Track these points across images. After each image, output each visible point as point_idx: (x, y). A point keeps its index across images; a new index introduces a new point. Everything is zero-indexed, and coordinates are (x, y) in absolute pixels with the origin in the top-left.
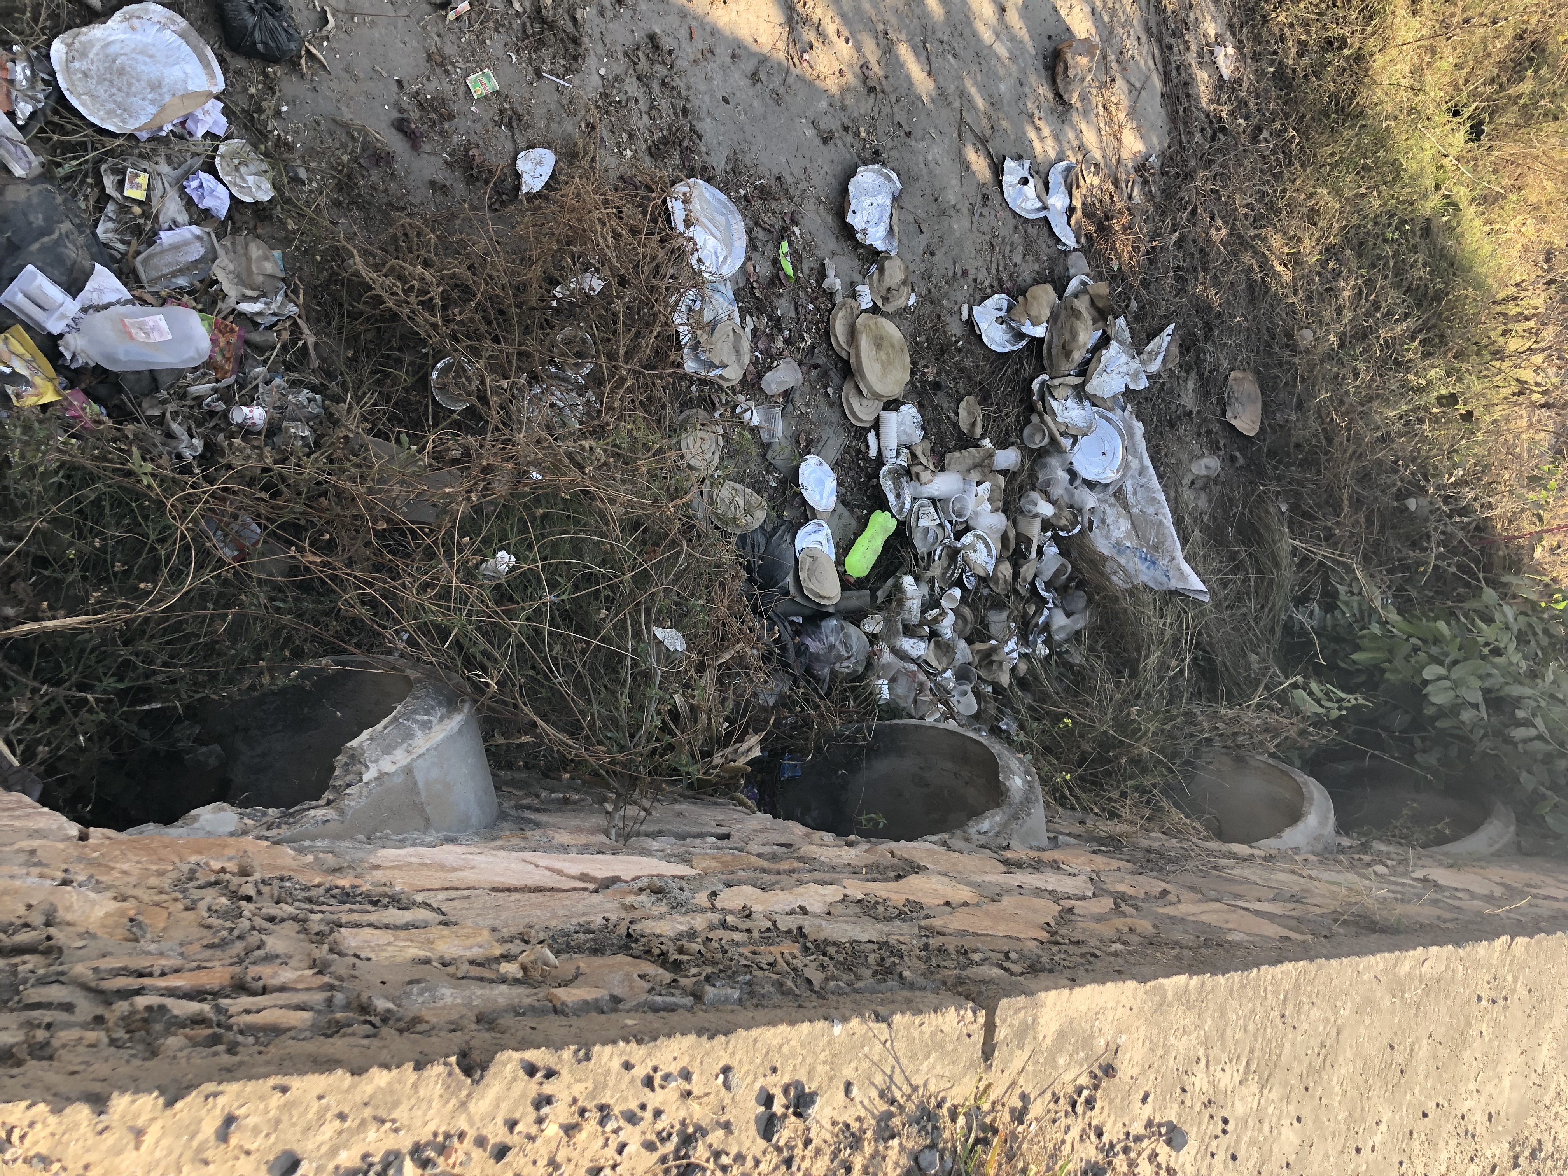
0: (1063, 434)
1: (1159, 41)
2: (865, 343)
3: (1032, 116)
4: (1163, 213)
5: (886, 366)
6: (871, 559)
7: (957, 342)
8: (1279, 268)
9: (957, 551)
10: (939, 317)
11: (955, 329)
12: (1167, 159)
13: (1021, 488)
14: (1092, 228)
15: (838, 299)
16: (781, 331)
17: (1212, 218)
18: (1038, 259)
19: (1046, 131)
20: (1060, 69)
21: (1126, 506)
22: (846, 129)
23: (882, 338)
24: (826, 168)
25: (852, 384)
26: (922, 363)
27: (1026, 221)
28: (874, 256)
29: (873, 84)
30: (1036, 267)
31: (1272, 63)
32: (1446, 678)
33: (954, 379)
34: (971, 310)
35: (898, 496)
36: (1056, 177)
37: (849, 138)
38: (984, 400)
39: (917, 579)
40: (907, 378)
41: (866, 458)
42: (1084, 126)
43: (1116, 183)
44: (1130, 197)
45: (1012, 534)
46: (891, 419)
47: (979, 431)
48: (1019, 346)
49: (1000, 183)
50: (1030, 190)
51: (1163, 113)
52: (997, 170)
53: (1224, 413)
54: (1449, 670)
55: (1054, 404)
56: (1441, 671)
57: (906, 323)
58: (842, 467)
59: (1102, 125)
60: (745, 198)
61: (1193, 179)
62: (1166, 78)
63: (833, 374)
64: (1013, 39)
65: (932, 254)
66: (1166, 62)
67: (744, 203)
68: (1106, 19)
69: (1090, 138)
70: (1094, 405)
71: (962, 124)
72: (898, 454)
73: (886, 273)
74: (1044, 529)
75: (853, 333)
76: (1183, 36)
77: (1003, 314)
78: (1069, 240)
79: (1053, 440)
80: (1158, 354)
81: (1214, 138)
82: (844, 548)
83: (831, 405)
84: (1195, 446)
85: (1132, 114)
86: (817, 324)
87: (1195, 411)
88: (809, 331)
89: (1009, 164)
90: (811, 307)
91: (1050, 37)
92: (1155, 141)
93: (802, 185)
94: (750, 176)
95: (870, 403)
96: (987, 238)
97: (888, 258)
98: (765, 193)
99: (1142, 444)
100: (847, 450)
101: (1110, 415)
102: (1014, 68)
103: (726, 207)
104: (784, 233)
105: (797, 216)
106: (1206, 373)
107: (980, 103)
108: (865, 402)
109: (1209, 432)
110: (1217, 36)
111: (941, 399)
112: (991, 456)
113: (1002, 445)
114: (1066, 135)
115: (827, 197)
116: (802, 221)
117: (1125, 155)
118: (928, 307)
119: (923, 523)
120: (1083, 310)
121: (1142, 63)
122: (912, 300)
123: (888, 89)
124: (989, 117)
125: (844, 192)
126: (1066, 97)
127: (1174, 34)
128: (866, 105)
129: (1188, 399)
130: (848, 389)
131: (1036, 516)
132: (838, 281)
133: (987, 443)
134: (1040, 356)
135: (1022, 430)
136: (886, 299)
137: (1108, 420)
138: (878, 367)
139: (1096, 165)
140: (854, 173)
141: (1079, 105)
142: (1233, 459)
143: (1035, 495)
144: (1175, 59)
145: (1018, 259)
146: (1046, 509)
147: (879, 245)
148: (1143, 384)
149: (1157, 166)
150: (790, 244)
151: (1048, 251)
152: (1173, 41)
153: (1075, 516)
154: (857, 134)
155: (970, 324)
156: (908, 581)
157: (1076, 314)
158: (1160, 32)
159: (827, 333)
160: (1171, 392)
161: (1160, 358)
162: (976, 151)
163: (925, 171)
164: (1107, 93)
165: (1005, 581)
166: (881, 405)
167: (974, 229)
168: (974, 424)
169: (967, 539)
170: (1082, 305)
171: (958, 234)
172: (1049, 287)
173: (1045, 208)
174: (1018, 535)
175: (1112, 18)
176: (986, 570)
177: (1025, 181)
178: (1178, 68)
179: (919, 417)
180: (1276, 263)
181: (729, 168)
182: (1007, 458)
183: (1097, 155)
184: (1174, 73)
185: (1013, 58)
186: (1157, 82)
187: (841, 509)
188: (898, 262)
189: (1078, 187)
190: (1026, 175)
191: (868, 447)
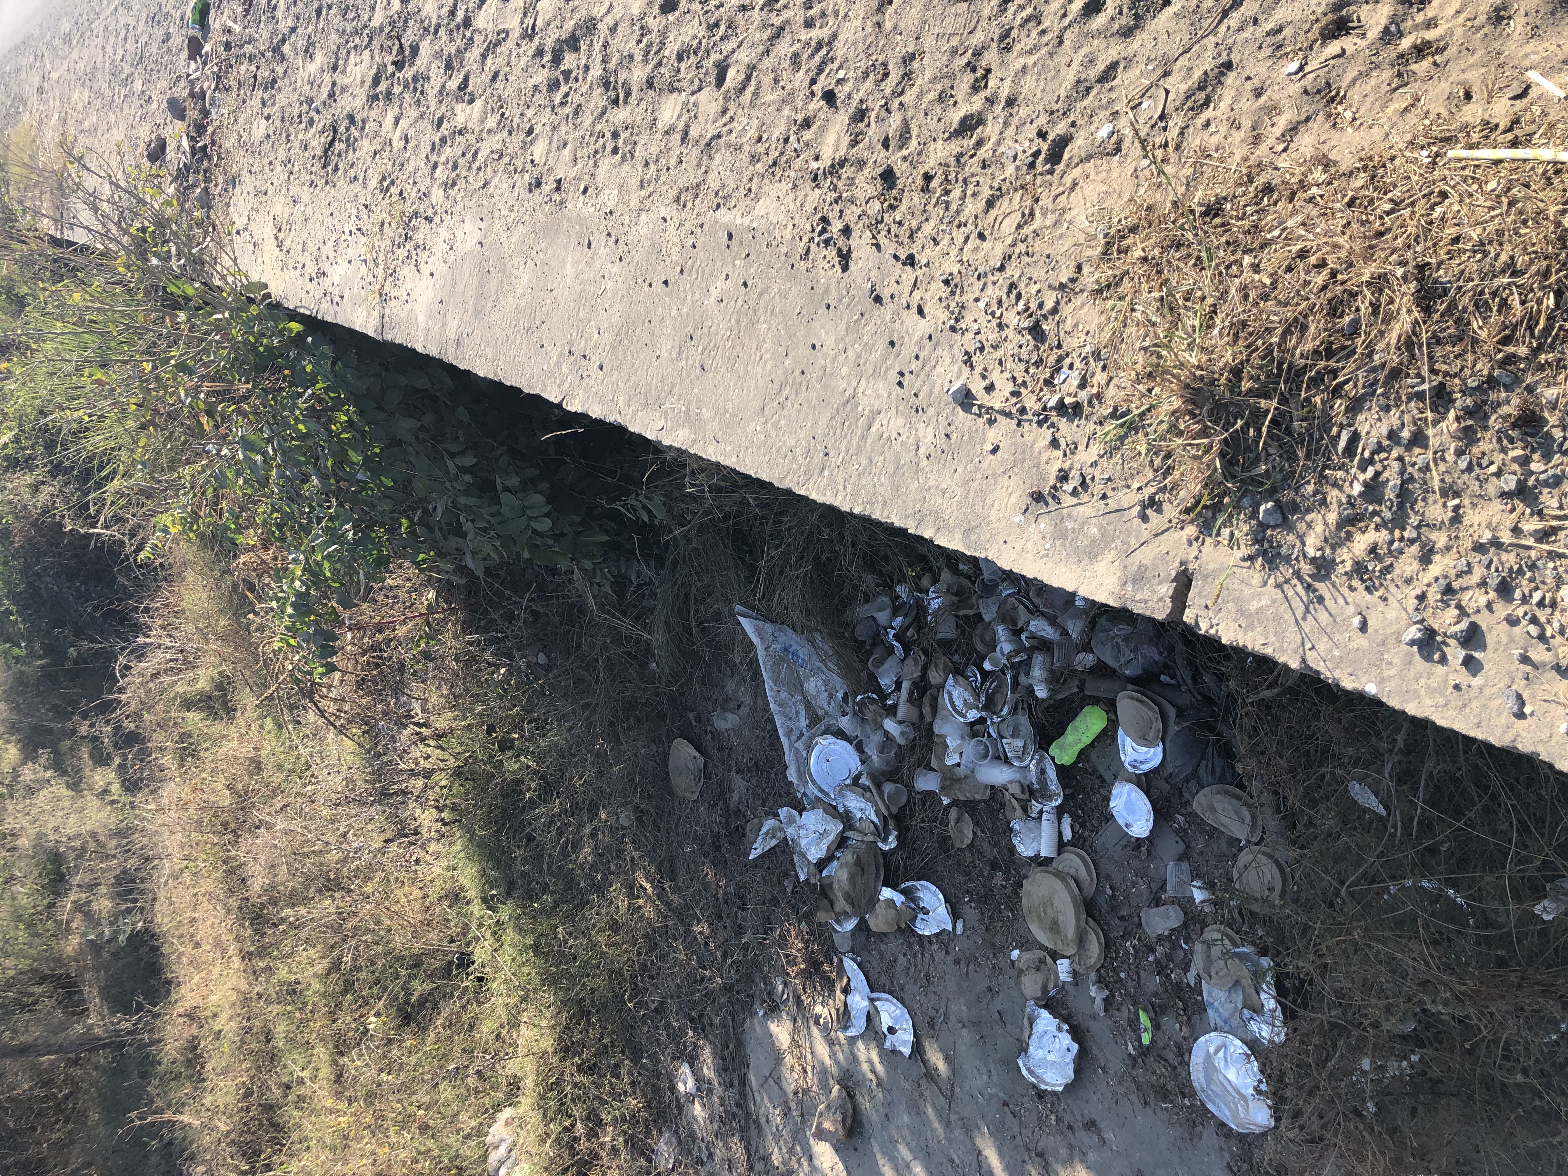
0: (866, 789)
1: (748, 1114)
2: (1070, 930)
3: (879, 1085)
4: (755, 964)
5: (1049, 902)
6: (1078, 722)
7: (970, 901)
8: (648, 886)
9: (986, 707)
10: (987, 929)
11: (971, 912)
12: (748, 1008)
13: (913, 748)
14: (826, 967)
15: (1093, 976)
16: (1158, 962)
17: (706, 944)
18: (881, 953)
19: (865, 1067)
20: (849, 1121)
21: (808, 705)
22: (1070, 1127)
23: (1051, 929)
24: (1095, 1098)
25: (1086, 893)
26: (1008, 891)
27: (891, 993)
28: (1051, 1005)
29: (1038, 1159)
30: (883, 947)
31: (644, 1066)
32: (531, 518)
33: (975, 867)
34: (954, 927)
35: (1043, 772)
36: (859, 1025)
37: (1067, 1118)
38: (945, 841)
39: (1031, 691)
40: (1025, 883)
41: (1075, 817)
42: (827, 1061)
43: (799, 1002)
44: (785, 984)
45: (927, 710)
46: (1046, 850)
47: (953, 814)
48: (907, 884)
49: (916, 1035)
50: (886, 1021)
51: (748, 1051)
52: (917, 1047)
53: (706, 763)
54: (528, 526)
55: (876, 820)
56: (534, 525)
57: (1021, 932)
58: (1102, 814)
59: (809, 1057)
60: (1184, 1096)
61: (725, 985)
62: (744, 1081)
63: (1105, 908)
64: (892, 1159)
65: (990, 989)
66: (743, 1095)
67: (1186, 1089)
68: (798, 1148)
69: (822, 1049)
70: (834, 807)
71: (950, 1098)
72: (1041, 812)
73: (1040, 986)
74: (895, 706)
75: (1081, 940)
76: (725, 1111)
77: (921, 916)
78: (850, 965)
79: (878, 786)
80: (767, 833)
81: (701, 1016)
82: (1107, 737)
83: (1108, 877)
84: (734, 740)
85: (778, 1059)
86: (1117, 957)
87: (733, 773)
88: (1127, 953)
89: (906, 1051)
90: (1122, 975)
91: (856, 1149)
92: (758, 1029)
93: (1121, 1090)
94: (1177, 1114)
95: (1066, 869)
96: (932, 988)
97: (1037, 1000)
98: (1164, 1094)
99: (789, 757)
100: (1095, 830)
101: (820, 795)
102: (894, 1133)
103: (1208, 1097)
104: (1144, 1051)
105: (1129, 1062)
106: (720, 804)
107: (930, 1111)
108: (1072, 872)
109: (721, 749)
110: (693, 1102)
111: (991, 852)
112: (943, 788)
113: (929, 794)
114: (846, 1058)
115: (1096, 1071)
116: (1125, 1056)
117: (789, 1024)
118: (998, 940)
119: (1019, 743)
120: (841, 898)
121: (766, 1100)
122: (1015, 954)
123: (1023, 1150)
124: (921, 1095)
125: (1078, 1071)
126: (844, 1094)
127: (734, 1116)
128: (1047, 1142)
129: (739, 786)
130: (1090, 889)
131: (901, 722)
132: (1093, 994)
133: (946, 801)
134: (887, 867)
135: (909, 801)
136: (1042, 961)
137: (821, 790)
138: (1058, 904)
139: (817, 1023)
140: (1067, 1086)
141: (831, 1082)
142: (698, 719)
143: (901, 741)
144: (733, 1093)
145: (901, 960)
146: (890, 725)
147: (1045, 1014)
148: (784, 812)
149: (757, 1005)
150: (1140, 1041)
151: (871, 959)
152: (735, 1110)
153: (861, 711)
154: (1059, 1119)
155: (955, 915)
156: (1041, 692)
157: (848, 898)
158: (747, 1122)
159: (1108, 946)
160: (756, 796)
161: (764, 829)
162: (937, 1069)
163: (992, 1066)
164: (802, 1083)
165: (936, 666)
166: (1054, 864)
167: (944, 1000)
168: (958, 821)
169: (973, 715)
170: (841, 904)
171: (962, 1000)
172: (873, 928)
173: (872, 1000)
174: (920, 707)
175: (793, 1148)
176: (956, 682)
177: (891, 1030)
178: (732, 1085)
179: (1015, 841)
180: (650, 890)
181: (1199, 1128)
182: (926, 782)
183: (815, 1031)
184: (736, 1082)
185: (894, 1142)
186: (753, 1079)
187: (1108, 777)
188: (1027, 992)
189: (838, 1010)
190: (889, 1036)
191: (1072, 827)
